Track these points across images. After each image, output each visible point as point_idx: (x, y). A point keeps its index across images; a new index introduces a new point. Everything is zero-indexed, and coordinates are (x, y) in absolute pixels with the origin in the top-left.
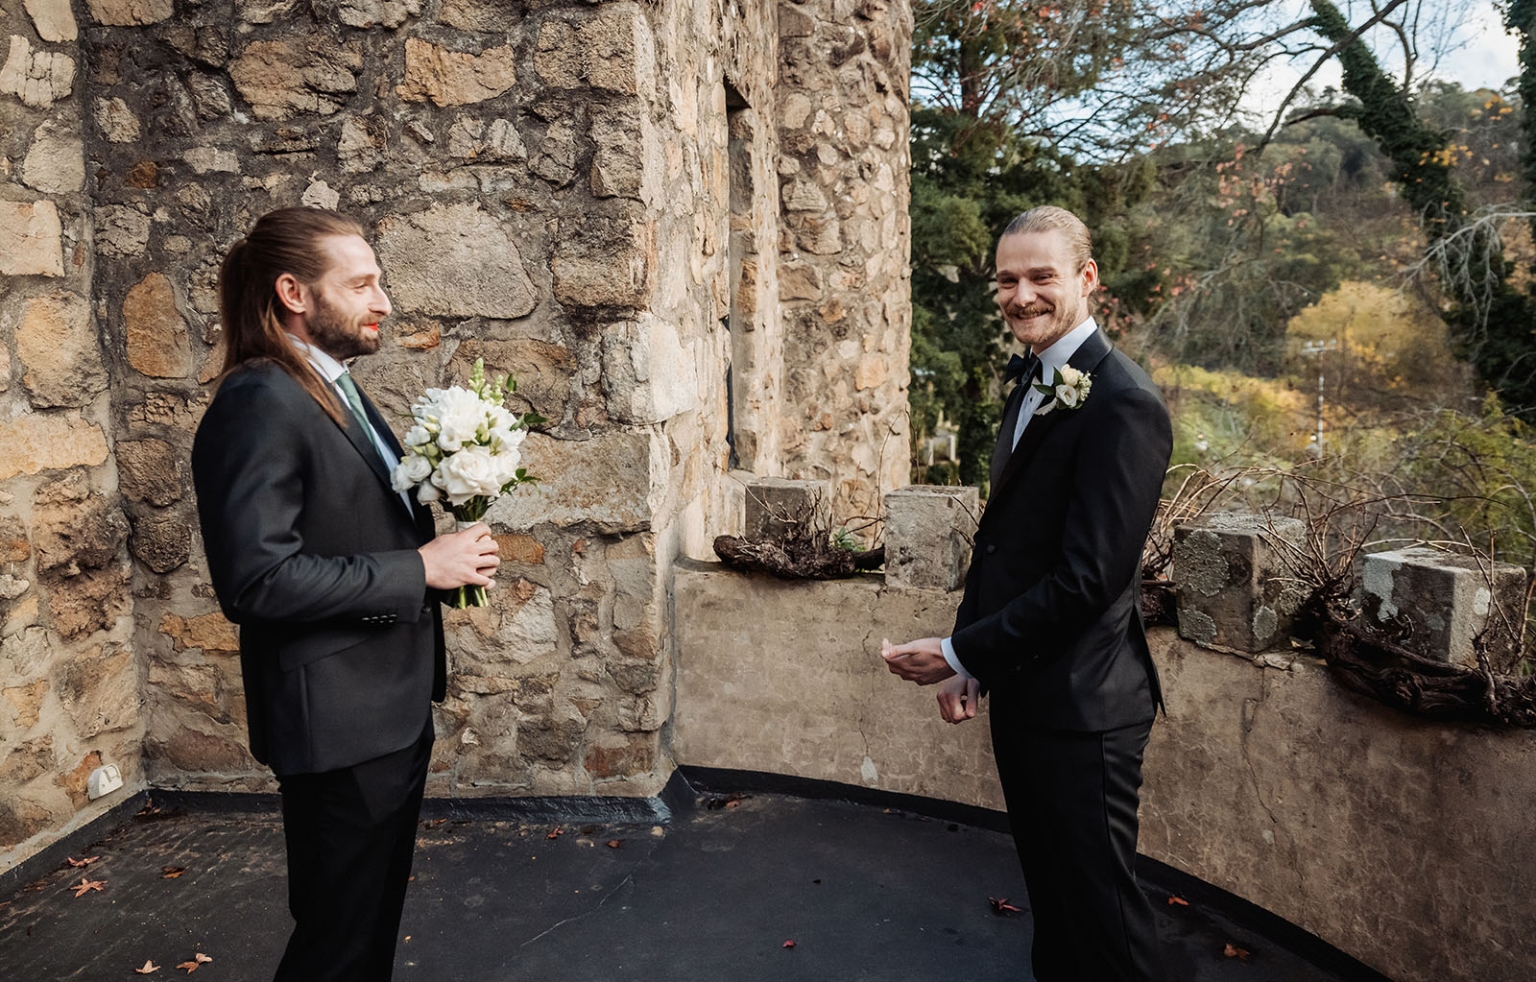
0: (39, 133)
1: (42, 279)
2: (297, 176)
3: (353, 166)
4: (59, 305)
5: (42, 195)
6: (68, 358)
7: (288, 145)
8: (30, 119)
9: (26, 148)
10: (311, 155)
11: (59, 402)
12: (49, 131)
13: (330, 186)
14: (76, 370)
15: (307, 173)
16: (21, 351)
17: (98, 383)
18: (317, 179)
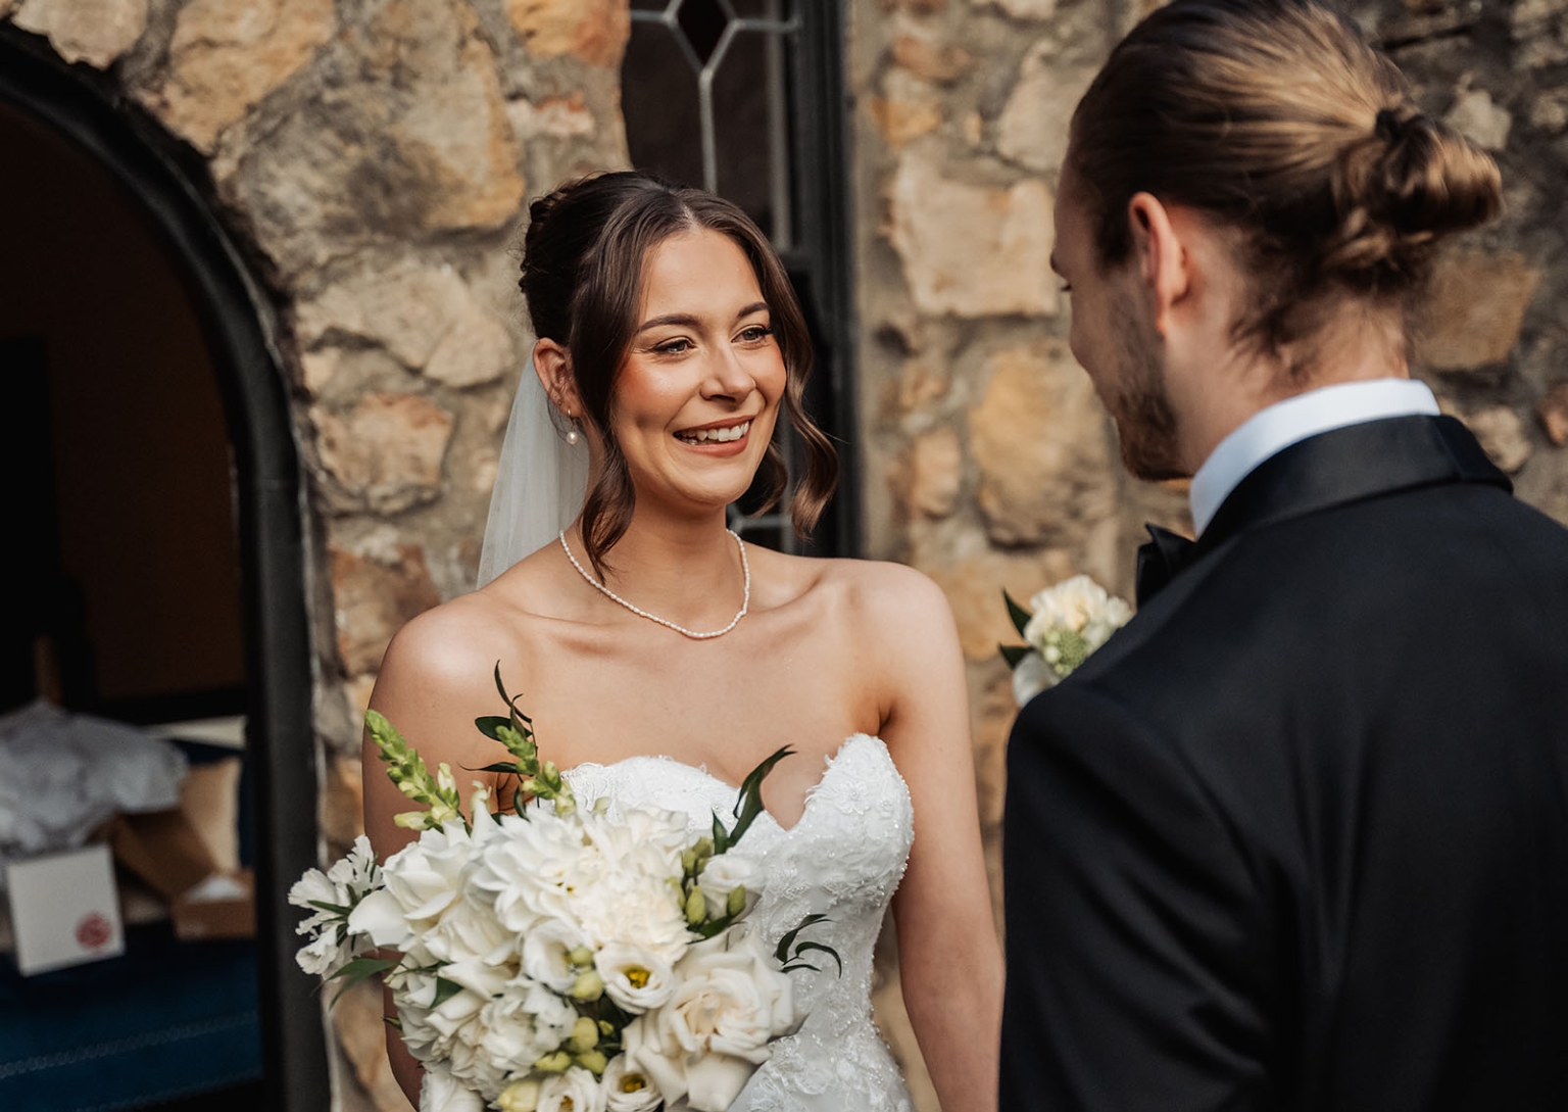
0: (1031, 64)
1: (1016, 320)
2: (1435, 88)
3: (1537, 55)
4: (1041, 363)
5: (1029, 173)
6: (1050, 456)
7: (1421, 26)
8: (1017, 41)
9: (1007, 90)
10: (1464, 41)
11: (1030, 532)
12: (1047, 60)
13: (1496, 99)
14: (1063, 477)
15: (1451, 78)
16: (978, 447)
17: (1099, 502)
18: (1472, 88)
